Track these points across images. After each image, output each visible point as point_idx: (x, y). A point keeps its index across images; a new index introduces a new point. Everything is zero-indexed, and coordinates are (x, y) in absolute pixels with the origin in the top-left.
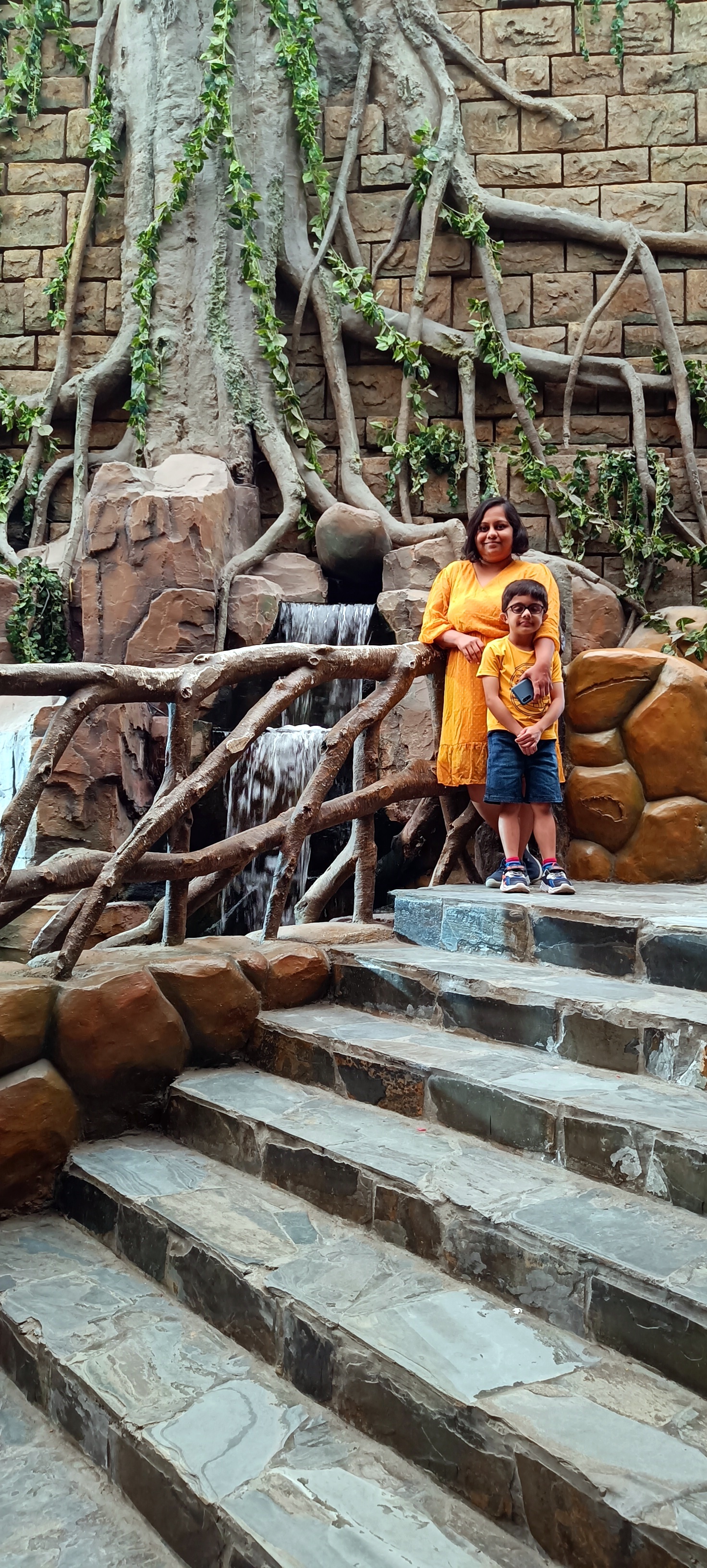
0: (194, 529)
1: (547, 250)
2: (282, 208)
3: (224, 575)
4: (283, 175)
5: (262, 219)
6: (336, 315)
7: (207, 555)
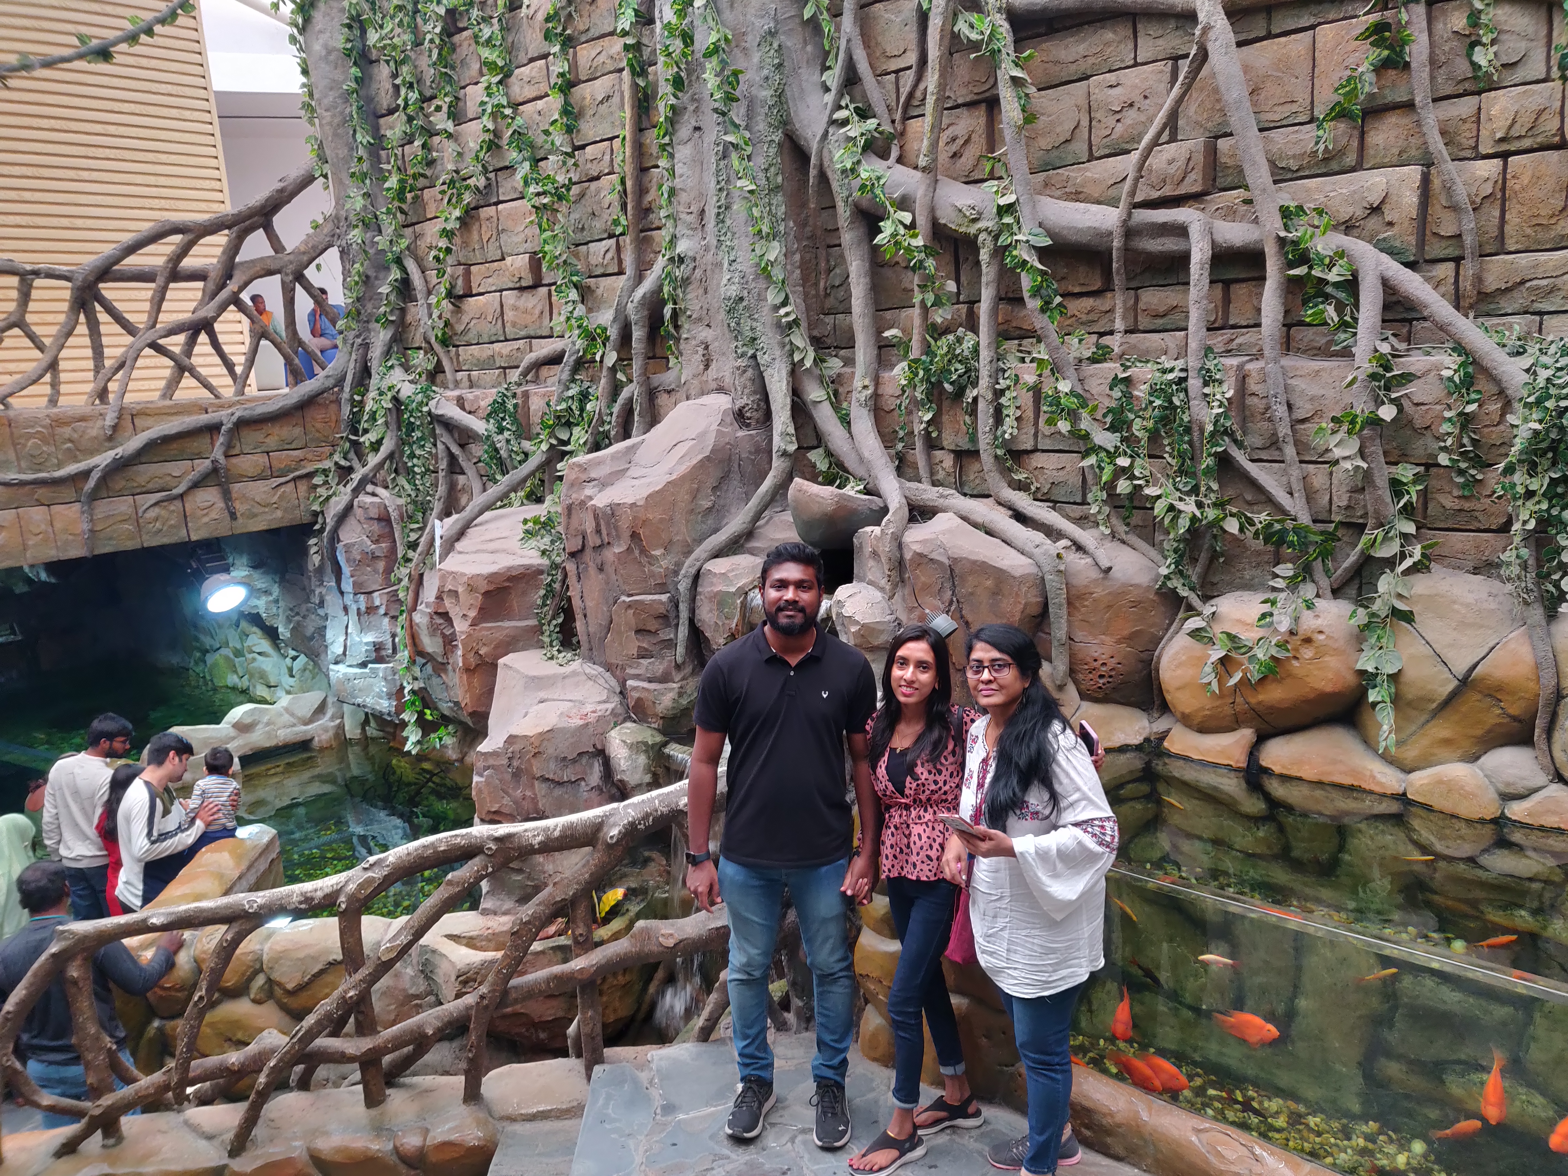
0: (634, 536)
1: (1109, 35)
2: (780, 65)
3: (683, 572)
4: (777, 22)
5: (754, 91)
6: (845, 194)
7: (656, 558)
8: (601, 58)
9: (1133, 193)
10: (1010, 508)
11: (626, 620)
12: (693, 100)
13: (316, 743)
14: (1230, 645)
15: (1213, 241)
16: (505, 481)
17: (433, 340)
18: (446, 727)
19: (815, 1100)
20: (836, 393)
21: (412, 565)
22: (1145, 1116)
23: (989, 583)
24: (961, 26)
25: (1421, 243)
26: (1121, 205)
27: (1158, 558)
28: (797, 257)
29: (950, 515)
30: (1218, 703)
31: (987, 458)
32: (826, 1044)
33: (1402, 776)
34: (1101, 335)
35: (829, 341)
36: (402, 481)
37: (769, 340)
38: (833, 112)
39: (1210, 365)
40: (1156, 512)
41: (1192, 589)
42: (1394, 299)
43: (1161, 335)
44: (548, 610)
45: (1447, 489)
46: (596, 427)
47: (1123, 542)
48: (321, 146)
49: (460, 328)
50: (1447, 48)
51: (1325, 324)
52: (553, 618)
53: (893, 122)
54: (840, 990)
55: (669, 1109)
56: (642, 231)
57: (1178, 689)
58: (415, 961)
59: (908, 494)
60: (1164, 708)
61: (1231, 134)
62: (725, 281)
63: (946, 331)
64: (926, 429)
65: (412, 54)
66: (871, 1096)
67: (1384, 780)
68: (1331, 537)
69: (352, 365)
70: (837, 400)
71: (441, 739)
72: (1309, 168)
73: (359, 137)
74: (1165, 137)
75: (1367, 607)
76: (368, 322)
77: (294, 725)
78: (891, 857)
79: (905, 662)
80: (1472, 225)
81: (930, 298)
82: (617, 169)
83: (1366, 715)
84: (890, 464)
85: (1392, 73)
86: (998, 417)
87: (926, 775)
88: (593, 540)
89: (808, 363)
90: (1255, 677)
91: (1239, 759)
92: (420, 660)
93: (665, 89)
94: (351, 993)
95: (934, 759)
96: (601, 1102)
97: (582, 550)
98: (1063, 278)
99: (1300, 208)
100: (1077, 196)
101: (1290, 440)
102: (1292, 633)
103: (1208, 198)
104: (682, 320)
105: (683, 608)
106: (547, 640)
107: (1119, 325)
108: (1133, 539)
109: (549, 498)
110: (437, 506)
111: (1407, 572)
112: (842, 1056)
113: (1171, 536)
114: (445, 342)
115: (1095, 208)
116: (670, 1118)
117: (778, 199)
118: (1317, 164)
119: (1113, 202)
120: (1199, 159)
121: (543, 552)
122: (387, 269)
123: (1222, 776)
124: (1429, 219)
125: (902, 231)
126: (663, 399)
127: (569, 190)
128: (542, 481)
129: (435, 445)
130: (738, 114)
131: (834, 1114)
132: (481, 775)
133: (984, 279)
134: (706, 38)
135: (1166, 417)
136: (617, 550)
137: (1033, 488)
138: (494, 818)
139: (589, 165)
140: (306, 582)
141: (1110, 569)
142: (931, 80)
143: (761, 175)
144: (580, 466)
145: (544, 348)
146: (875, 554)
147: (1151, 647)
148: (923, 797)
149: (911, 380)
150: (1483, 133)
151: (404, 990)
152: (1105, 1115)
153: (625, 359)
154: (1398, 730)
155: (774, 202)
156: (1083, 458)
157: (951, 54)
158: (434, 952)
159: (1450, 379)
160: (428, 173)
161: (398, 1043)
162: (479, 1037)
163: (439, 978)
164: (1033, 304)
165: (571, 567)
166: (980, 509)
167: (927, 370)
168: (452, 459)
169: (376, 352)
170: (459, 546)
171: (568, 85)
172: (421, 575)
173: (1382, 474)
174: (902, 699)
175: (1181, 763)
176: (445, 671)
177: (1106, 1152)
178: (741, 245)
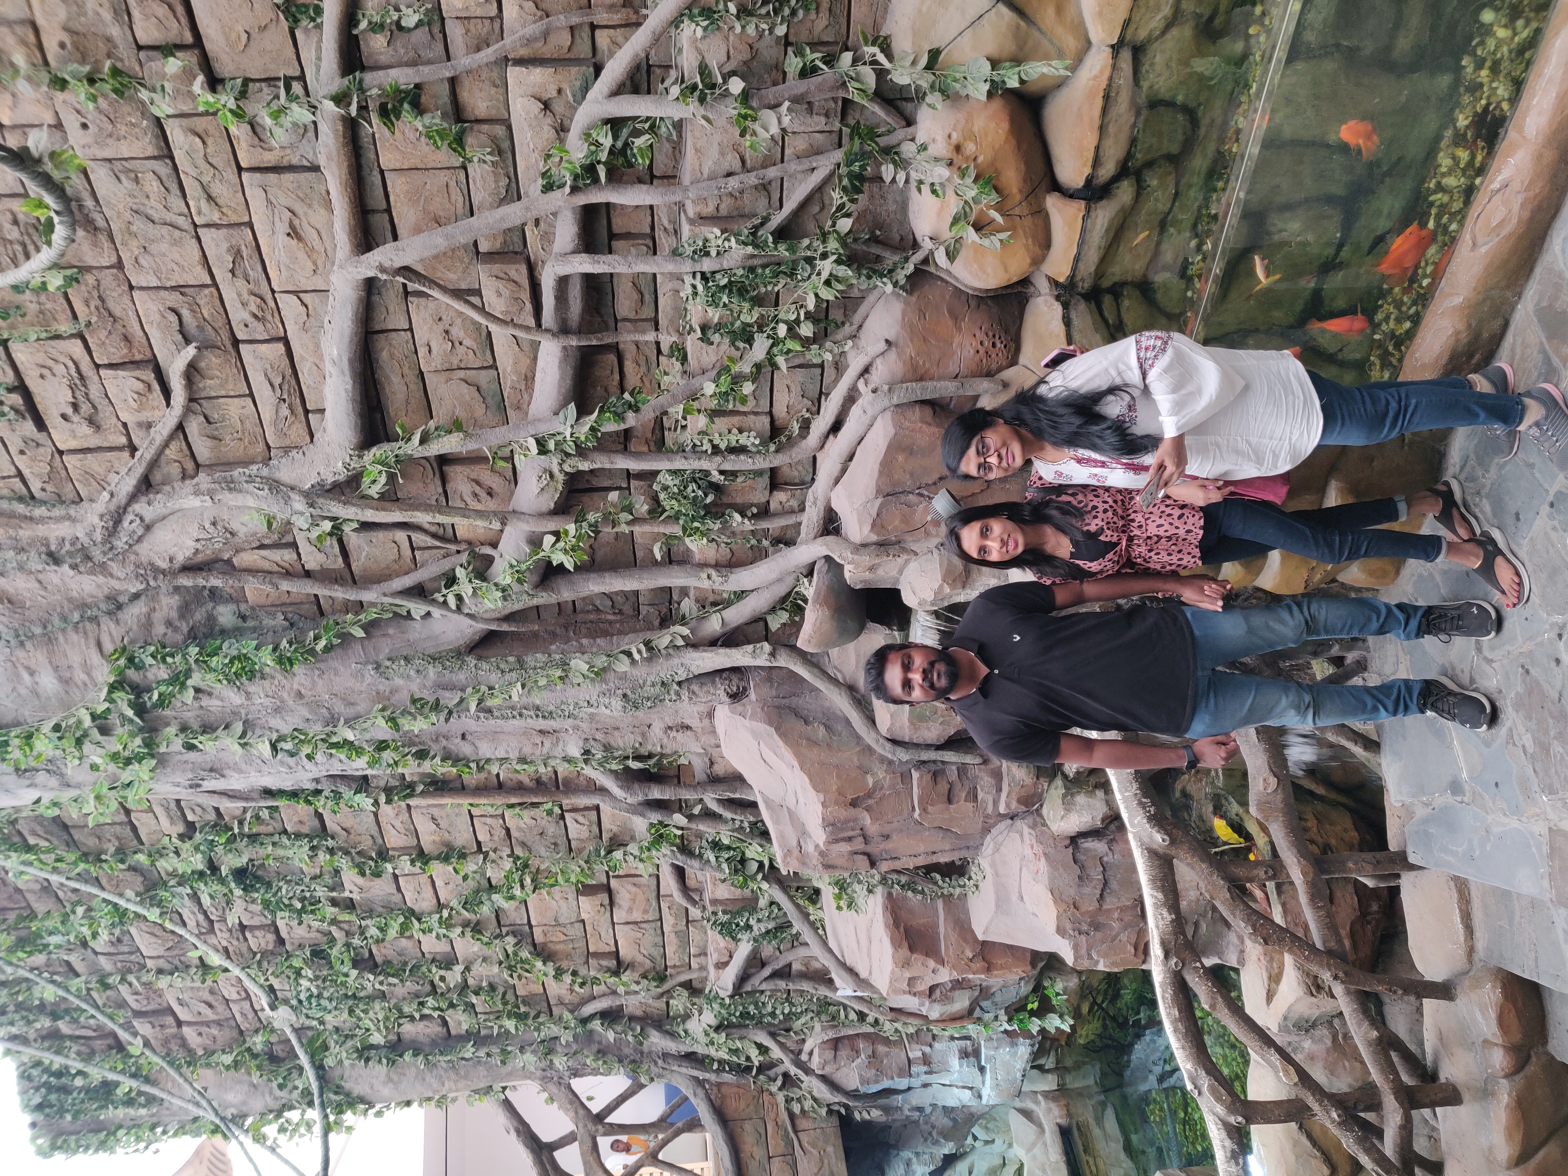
2: (406, 658)
3: (890, 756)
4: (367, 663)
5: (429, 683)
6: (525, 597)
7: (876, 784)
8: (398, 825)
9: (527, 328)
10: (827, 437)
11: (938, 813)
12: (437, 740)
13: (1063, 1121)
14: (962, 223)
15: (574, 252)
16: (798, 926)
17: (659, 990)
18: (1045, 988)
19: (1443, 637)
20: (714, 604)
21: (881, 1018)
22: (1458, 300)
23: (901, 458)
24: (374, 491)
25: (577, 62)
26: (538, 339)
27: (876, 293)
28: (585, 641)
29: (833, 495)
30: (1020, 231)
31: (778, 460)
32: (1382, 626)
33: (1093, 51)
34: (659, 352)
35: (664, 610)
36: (797, 1025)
37: (664, 669)
38: (449, 609)
39: (689, 251)
40: (831, 298)
41: (907, 259)
42: (628, 83)
43: (660, 296)
44: (928, 888)
45: (809, 24)
46: (746, 835)
47: (860, 327)
48: (476, 1092)
49: (648, 964)
50: (402, 51)
51: (651, 146)
52: (936, 883)
53: (458, 552)
54: (1323, 612)
55: (1456, 787)
56: (558, 788)
57: (1006, 271)
58: (1296, 1039)
59: (812, 535)
60: (1025, 282)
61: (476, 242)
62: (608, 712)
63: (655, 499)
64: (750, 519)
65: (393, 1001)
66: (1438, 578)
67: (1098, 67)
68: (855, 131)
69: (684, 1070)
70: (721, 603)
71: (1058, 994)
72: (507, 167)
73: (468, 1055)
74: (475, 300)
75: (925, 94)
76: (642, 1053)
77: (1045, 1144)
78: (1180, 556)
79: (983, 549)
80: (562, 17)
81: (625, 516)
82: (499, 812)
83: (1032, 88)
84: (783, 553)
85: (424, 99)
86: (738, 450)
87: (1096, 521)
88: (858, 844)
89: (685, 631)
90: (994, 197)
91: (1077, 208)
92: (977, 1013)
93: (427, 766)
94: (1334, 1115)
95: (1079, 513)
96: (1450, 858)
97: (868, 855)
98: (606, 390)
99: (544, 175)
100: (529, 379)
101: (761, 172)
102: (950, 164)
103: (532, 258)
104: (644, 751)
105: (926, 756)
106: (958, 891)
107: (650, 337)
108: (857, 318)
109: (816, 884)
110: (823, 991)
111: (890, 57)
112: (1396, 611)
113: (854, 281)
114: (661, 978)
115: (540, 363)
116: (1467, 788)
117: (530, 660)
118: (504, 161)
119: (535, 346)
120: (496, 268)
121: (870, 891)
122: (591, 1032)
123: (1094, 224)
124: (555, 56)
125: (561, 544)
126: (719, 770)
127: (518, 858)
128: (798, 888)
129: (762, 992)
130: (450, 699)
131: (1459, 617)
132: (1097, 962)
133: (607, 466)
134: (381, 729)
135: (739, 290)
136: (868, 821)
137: (807, 415)
138: (1144, 951)
139: (496, 838)
140: (898, 1124)
141: (887, 341)
142: (422, 518)
143: (507, 677)
144: (785, 856)
145: (669, 883)
146: (871, 569)
147: (964, 298)
148: (1121, 523)
149: (703, 534)
150: (479, 13)
151: (1328, 1051)
152: (1457, 341)
153: (680, 806)
154: (1047, 57)
155: (533, 664)
156: (778, 368)
157: (398, 500)
158: (1285, 1018)
159: (705, 29)
160: (501, 990)
161: (1389, 1068)
162: (1379, 982)
163: (1315, 1013)
164: (631, 419)
165: (885, 867)
166: (828, 466)
167: (693, 519)
168: (776, 975)
169: (672, 1046)
170: (863, 974)
171: (421, 856)
172: (892, 1009)
173: (795, 85)
174: (1020, 549)
175: (1081, 266)
176: (988, 988)
177: (1498, 339)
178: (572, 694)
